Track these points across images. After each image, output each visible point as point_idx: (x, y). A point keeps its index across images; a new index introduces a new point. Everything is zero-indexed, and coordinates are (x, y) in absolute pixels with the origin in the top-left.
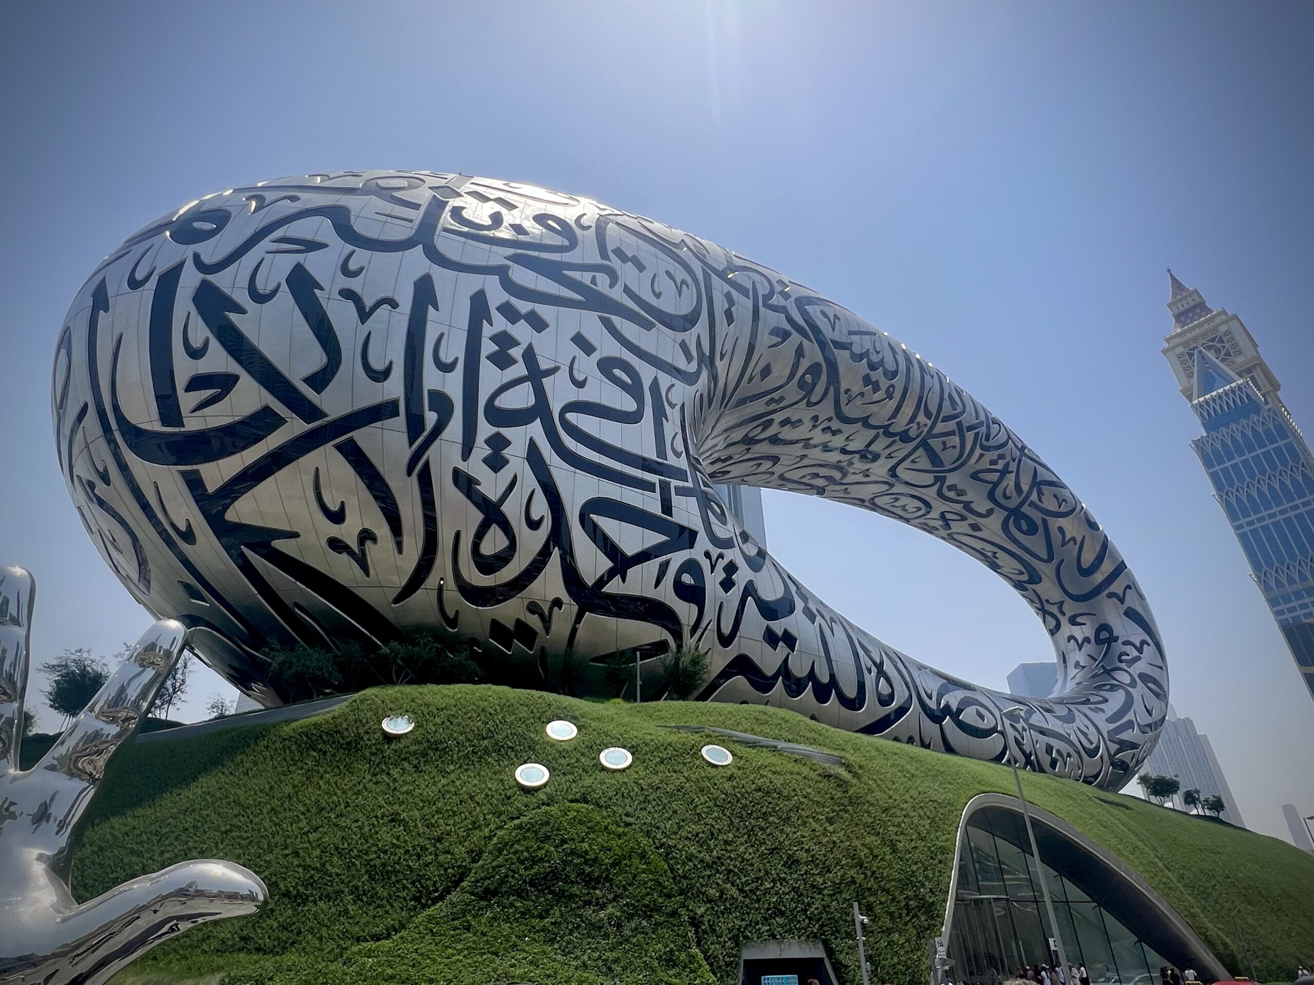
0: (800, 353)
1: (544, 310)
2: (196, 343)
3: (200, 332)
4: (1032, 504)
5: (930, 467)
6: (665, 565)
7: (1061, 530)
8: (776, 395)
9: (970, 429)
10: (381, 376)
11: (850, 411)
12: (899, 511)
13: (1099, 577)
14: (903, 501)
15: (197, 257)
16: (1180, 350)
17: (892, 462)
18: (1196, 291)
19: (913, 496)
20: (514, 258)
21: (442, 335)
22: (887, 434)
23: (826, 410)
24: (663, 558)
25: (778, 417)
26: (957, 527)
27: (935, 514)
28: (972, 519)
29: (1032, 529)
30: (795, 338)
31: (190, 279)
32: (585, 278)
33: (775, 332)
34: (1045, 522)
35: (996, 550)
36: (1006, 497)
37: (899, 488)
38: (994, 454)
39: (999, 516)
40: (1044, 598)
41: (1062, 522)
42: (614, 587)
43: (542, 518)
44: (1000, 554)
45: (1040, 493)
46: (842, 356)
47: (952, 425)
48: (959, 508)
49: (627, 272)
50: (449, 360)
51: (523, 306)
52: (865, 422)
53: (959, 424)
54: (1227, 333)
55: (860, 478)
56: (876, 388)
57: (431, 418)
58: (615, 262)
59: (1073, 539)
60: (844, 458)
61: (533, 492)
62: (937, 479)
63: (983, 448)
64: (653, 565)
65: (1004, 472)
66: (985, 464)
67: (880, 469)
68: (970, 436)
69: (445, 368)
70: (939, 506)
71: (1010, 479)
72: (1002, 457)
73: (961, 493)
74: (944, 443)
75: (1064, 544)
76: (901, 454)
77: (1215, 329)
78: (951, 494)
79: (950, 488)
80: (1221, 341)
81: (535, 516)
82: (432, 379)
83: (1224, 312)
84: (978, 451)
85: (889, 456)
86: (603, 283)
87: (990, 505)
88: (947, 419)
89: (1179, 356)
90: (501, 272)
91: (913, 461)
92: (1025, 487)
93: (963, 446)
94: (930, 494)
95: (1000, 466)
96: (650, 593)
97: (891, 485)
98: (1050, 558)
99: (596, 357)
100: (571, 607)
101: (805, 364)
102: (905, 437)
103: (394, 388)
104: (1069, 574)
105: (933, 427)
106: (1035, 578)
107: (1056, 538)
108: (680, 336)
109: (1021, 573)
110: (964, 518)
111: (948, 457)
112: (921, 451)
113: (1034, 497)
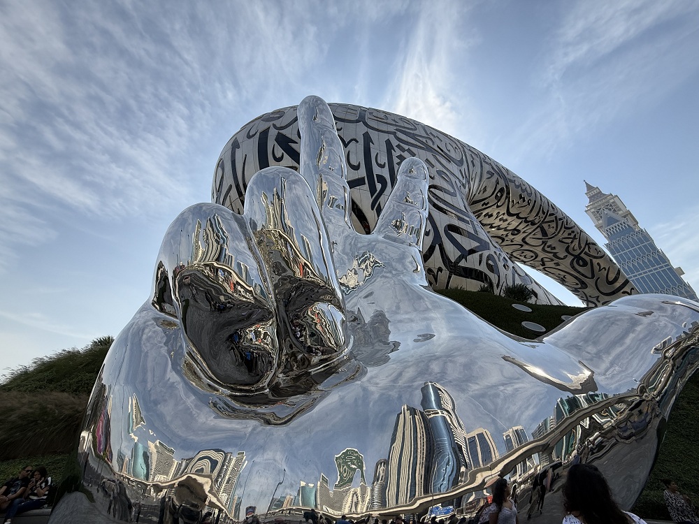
0: (498, 183)
1: (412, 149)
2: (278, 155)
3: (279, 152)
4: (586, 253)
5: (541, 237)
6: (481, 256)
7: (598, 264)
8: (486, 201)
9: (560, 219)
10: (356, 168)
11: (512, 211)
12: (522, 258)
13: (618, 285)
14: (526, 253)
15: (274, 125)
16: (593, 210)
17: (526, 234)
18: (597, 188)
19: (531, 251)
20: (396, 130)
21: (377, 154)
22: (526, 222)
23: (503, 210)
24: (480, 253)
25: (485, 212)
26: (548, 264)
27: (539, 259)
28: (556, 261)
29: (585, 264)
30: (496, 176)
31: (273, 133)
32: (424, 140)
33: (488, 172)
34: (591, 260)
35: (566, 274)
36: (574, 250)
37: (526, 247)
38: (570, 231)
39: (570, 258)
40: (588, 295)
41: (598, 261)
42: (462, 264)
43: (430, 231)
44: (567, 276)
45: (589, 248)
46: (511, 186)
47: (553, 218)
48: (551, 255)
49: (436, 140)
50: (383, 164)
51: (406, 147)
52: (517, 216)
53: (556, 217)
54: (614, 202)
55: (509, 243)
56: (524, 201)
57: (379, 186)
58: (432, 137)
59: (604, 268)
60: (505, 233)
62: (543, 242)
63: (565, 228)
64: (476, 255)
65: (575, 238)
66: (566, 235)
67: (518, 238)
68: (560, 222)
69: (382, 166)
70: (542, 255)
71: (576, 242)
72: (573, 232)
73: (554, 248)
74: (549, 225)
75: (600, 270)
76: (530, 231)
77: (608, 201)
78: (549, 249)
79: (548, 247)
80: (611, 206)
82: (377, 170)
83: (611, 195)
84: (563, 229)
85: (524, 232)
86: (430, 143)
87: (567, 254)
88: (550, 215)
89: (593, 212)
90: (394, 134)
91: (534, 234)
92: (583, 246)
93: (557, 227)
94: (539, 250)
95: (572, 236)
96: (477, 267)
97: (522, 246)
98: (593, 277)
99: (435, 169)
100: (446, 272)
101: (499, 187)
102: (533, 223)
103: (362, 173)
104: (602, 283)
105: (546, 217)
106: (584, 285)
107: (596, 268)
108: (460, 168)
109: (577, 284)
110: (552, 260)
111: (550, 231)
112: (539, 229)
113: (586, 250)
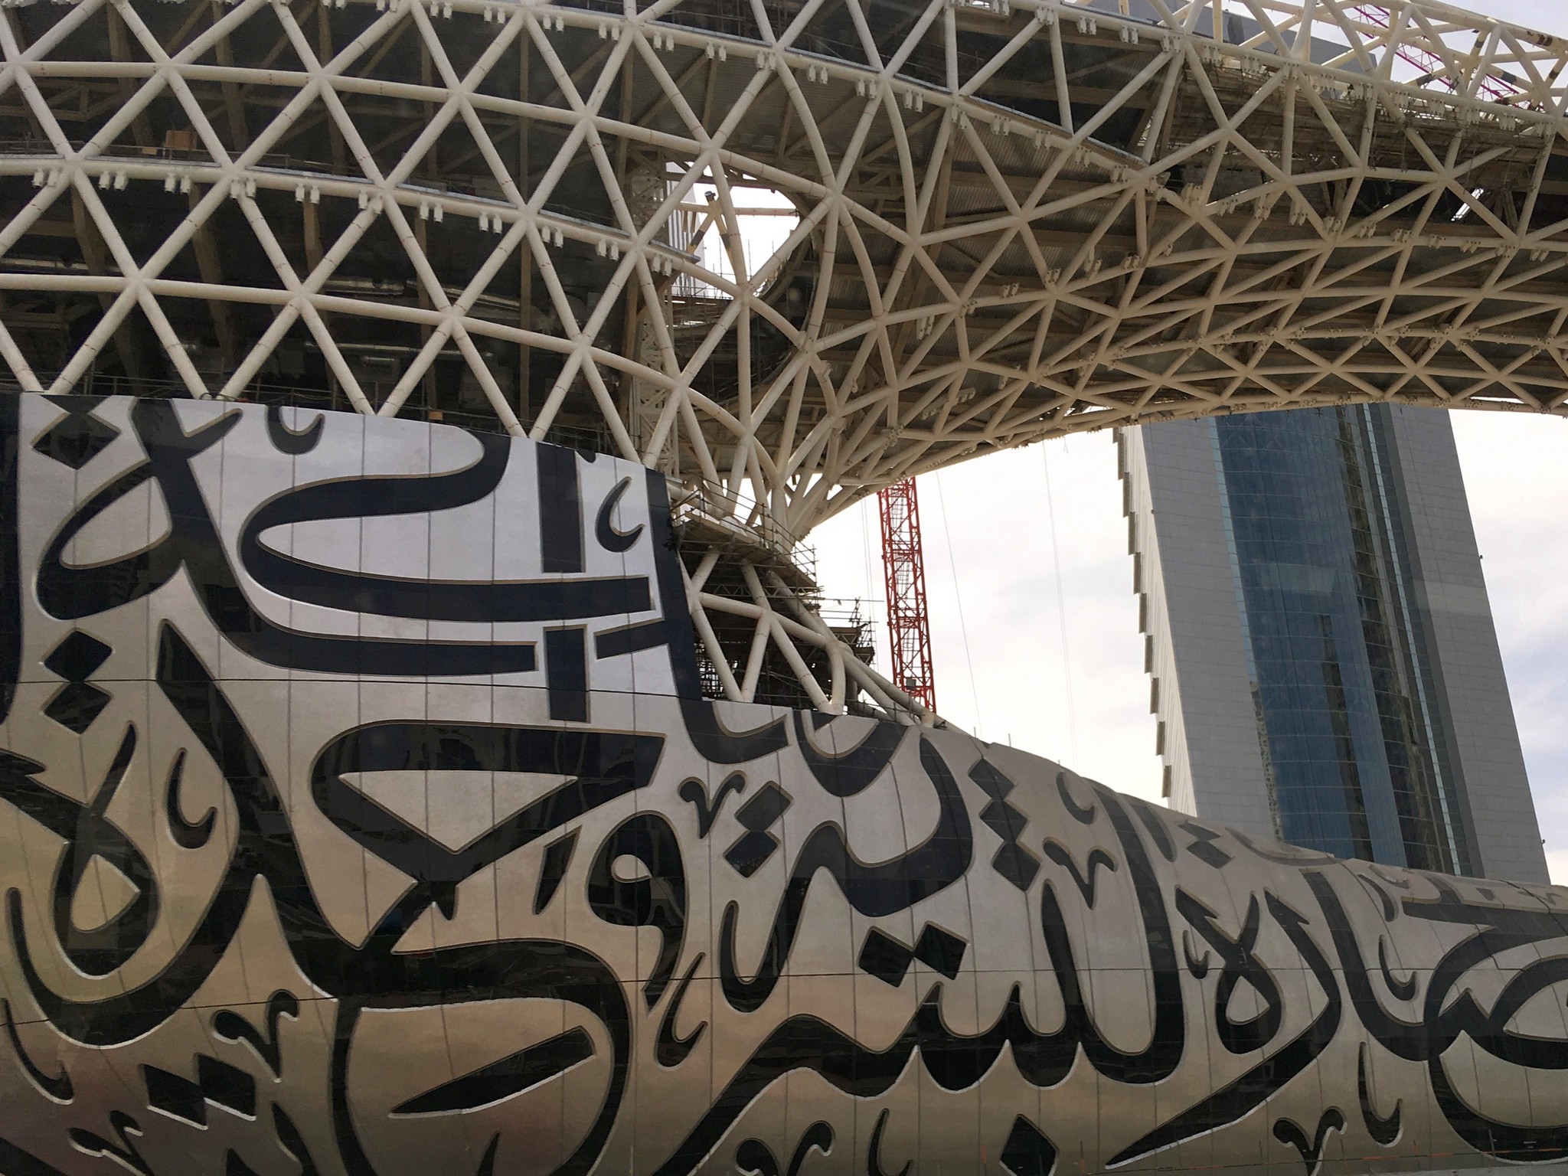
24: (556, 833)
43: (213, 813)
61: (182, 754)
81: (193, 814)
100: (320, 1005)
